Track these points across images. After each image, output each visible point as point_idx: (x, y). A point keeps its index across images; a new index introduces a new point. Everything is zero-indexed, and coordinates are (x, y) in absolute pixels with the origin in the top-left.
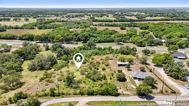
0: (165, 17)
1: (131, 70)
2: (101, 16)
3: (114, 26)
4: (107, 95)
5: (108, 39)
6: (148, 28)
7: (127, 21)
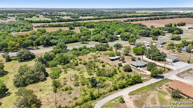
0: (94, 16)
1: (125, 62)
2: (31, 17)
3: (60, 27)
4: (135, 84)
5: (71, 39)
6: (93, 26)
7: (66, 21)
